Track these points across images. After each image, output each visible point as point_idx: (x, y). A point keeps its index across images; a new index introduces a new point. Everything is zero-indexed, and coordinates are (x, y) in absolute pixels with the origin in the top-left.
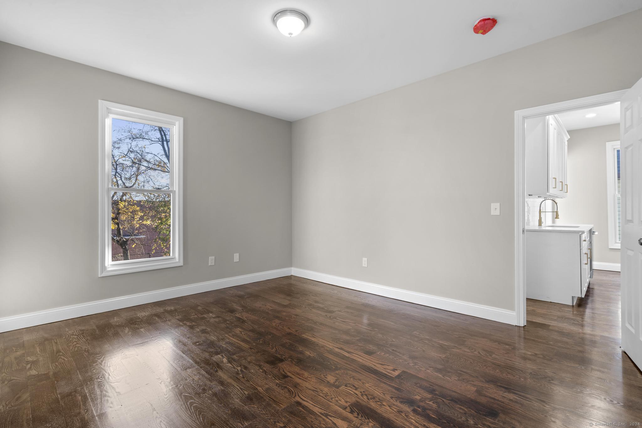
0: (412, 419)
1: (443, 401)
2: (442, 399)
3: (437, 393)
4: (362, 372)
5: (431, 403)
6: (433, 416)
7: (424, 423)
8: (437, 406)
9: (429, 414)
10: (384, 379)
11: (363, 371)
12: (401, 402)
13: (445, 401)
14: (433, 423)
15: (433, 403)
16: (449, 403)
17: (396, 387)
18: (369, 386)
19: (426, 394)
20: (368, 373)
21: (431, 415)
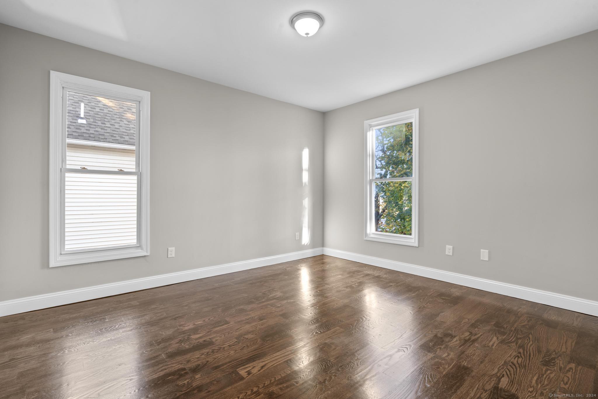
0: (176, 365)
1: (181, 391)
2: (184, 392)
3: (195, 392)
4: (253, 352)
5: (186, 382)
6: (170, 378)
7: (167, 370)
8: (179, 385)
9: (174, 375)
10: (237, 363)
11: (256, 353)
12: (199, 365)
13: (181, 392)
14: (164, 375)
15: (184, 383)
16: (176, 394)
17: (220, 367)
18: (230, 353)
19: (198, 383)
20: (251, 355)
21: (172, 377)
